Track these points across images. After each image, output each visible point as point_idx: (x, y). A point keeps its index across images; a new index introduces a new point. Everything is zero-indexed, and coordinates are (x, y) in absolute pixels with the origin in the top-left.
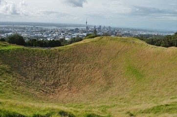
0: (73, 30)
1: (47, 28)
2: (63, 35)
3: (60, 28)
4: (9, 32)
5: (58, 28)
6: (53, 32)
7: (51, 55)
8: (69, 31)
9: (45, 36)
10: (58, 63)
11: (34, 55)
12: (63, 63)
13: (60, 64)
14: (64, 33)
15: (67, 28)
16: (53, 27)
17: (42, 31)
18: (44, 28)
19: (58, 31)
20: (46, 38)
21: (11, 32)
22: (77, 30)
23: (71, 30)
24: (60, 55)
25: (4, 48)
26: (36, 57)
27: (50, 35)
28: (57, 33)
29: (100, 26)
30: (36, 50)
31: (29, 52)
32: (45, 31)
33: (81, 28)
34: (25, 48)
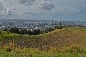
0: (43, 24)
1: (27, 23)
2: (38, 27)
3: (35, 23)
4: (4, 26)
5: (34, 23)
6: (31, 25)
7: (36, 40)
8: (41, 24)
9: (26, 28)
10: (41, 45)
11: (26, 40)
12: (44, 45)
13: (42, 46)
14: (38, 26)
15: (39, 23)
16: (31, 22)
17: (24, 25)
18: (25, 23)
19: (34, 25)
20: (27, 29)
21: (5, 25)
22: (46, 24)
23: (42, 24)
24: (42, 40)
25: (8, 35)
26: (27, 41)
27: (29, 27)
28: (33, 26)
29: (61, 21)
30: (27, 37)
31: (23, 38)
32: (26, 25)
33: (48, 22)
34: (20, 35)
